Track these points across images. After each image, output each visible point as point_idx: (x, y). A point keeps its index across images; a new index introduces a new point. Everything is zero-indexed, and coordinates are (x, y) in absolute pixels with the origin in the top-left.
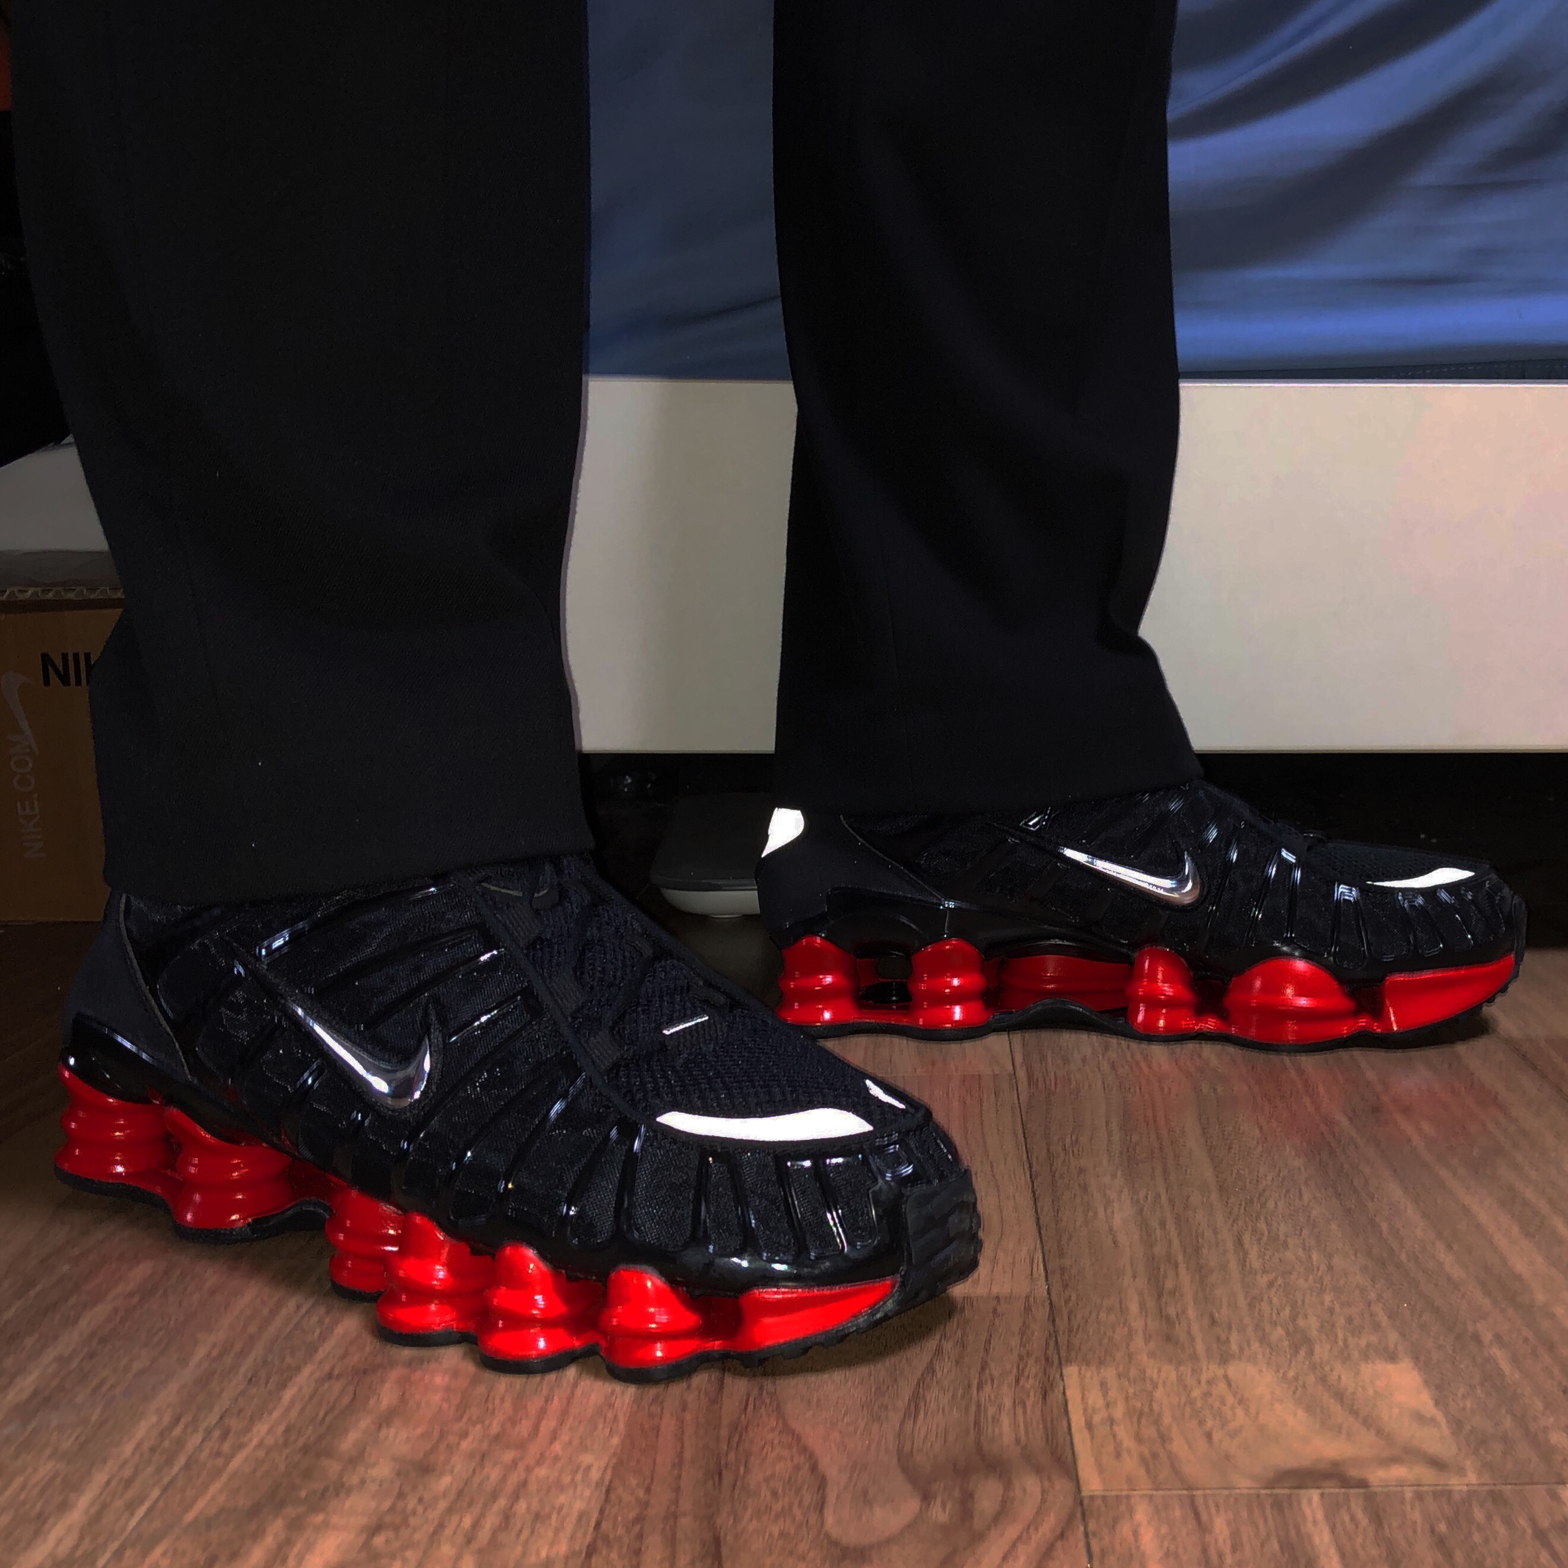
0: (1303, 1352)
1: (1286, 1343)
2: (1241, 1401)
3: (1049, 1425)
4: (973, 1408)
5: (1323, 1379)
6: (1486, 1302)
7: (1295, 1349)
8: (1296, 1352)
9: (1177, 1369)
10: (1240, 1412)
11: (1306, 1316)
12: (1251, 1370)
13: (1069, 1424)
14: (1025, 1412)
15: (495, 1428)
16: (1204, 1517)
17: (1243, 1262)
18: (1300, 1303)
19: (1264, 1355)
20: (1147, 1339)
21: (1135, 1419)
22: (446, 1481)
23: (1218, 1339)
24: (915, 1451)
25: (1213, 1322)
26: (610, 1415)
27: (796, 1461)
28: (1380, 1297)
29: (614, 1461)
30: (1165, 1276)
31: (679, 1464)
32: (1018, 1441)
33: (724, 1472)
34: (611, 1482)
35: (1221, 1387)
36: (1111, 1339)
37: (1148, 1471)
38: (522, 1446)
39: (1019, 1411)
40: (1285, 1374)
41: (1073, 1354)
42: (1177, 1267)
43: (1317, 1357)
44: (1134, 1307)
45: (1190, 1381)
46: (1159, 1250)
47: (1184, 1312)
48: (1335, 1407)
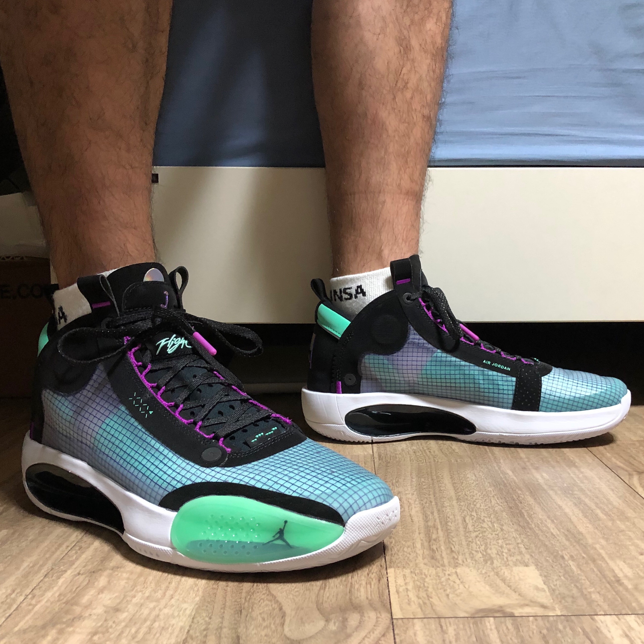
0: (489, 562)
1: (482, 559)
2: (462, 582)
3: (381, 591)
4: (349, 585)
5: (497, 574)
6: (567, 543)
7: (486, 561)
8: (486, 563)
9: (436, 569)
10: (461, 586)
11: (491, 549)
12: (467, 570)
13: (389, 591)
14: (371, 587)
15: (147, 594)
16: (444, 628)
17: (465, 528)
18: (489, 543)
19: (473, 563)
20: (423, 559)
21: (417, 589)
22: (125, 615)
23: (454, 558)
24: (324, 602)
25: (452, 551)
26: (196, 589)
27: (273, 606)
28: (522, 541)
29: (197, 606)
30: (433, 533)
31: (224, 607)
32: (367, 598)
33: (243, 611)
34: (194, 615)
35: (454, 577)
36: (408, 558)
37: (421, 609)
38: (158, 601)
39: (369, 586)
40: (481, 571)
41: (393, 563)
42: (437, 529)
43: (495, 565)
44: (418, 545)
45: (441, 574)
46: (430, 524)
47: (440, 547)
48: (502, 585)
